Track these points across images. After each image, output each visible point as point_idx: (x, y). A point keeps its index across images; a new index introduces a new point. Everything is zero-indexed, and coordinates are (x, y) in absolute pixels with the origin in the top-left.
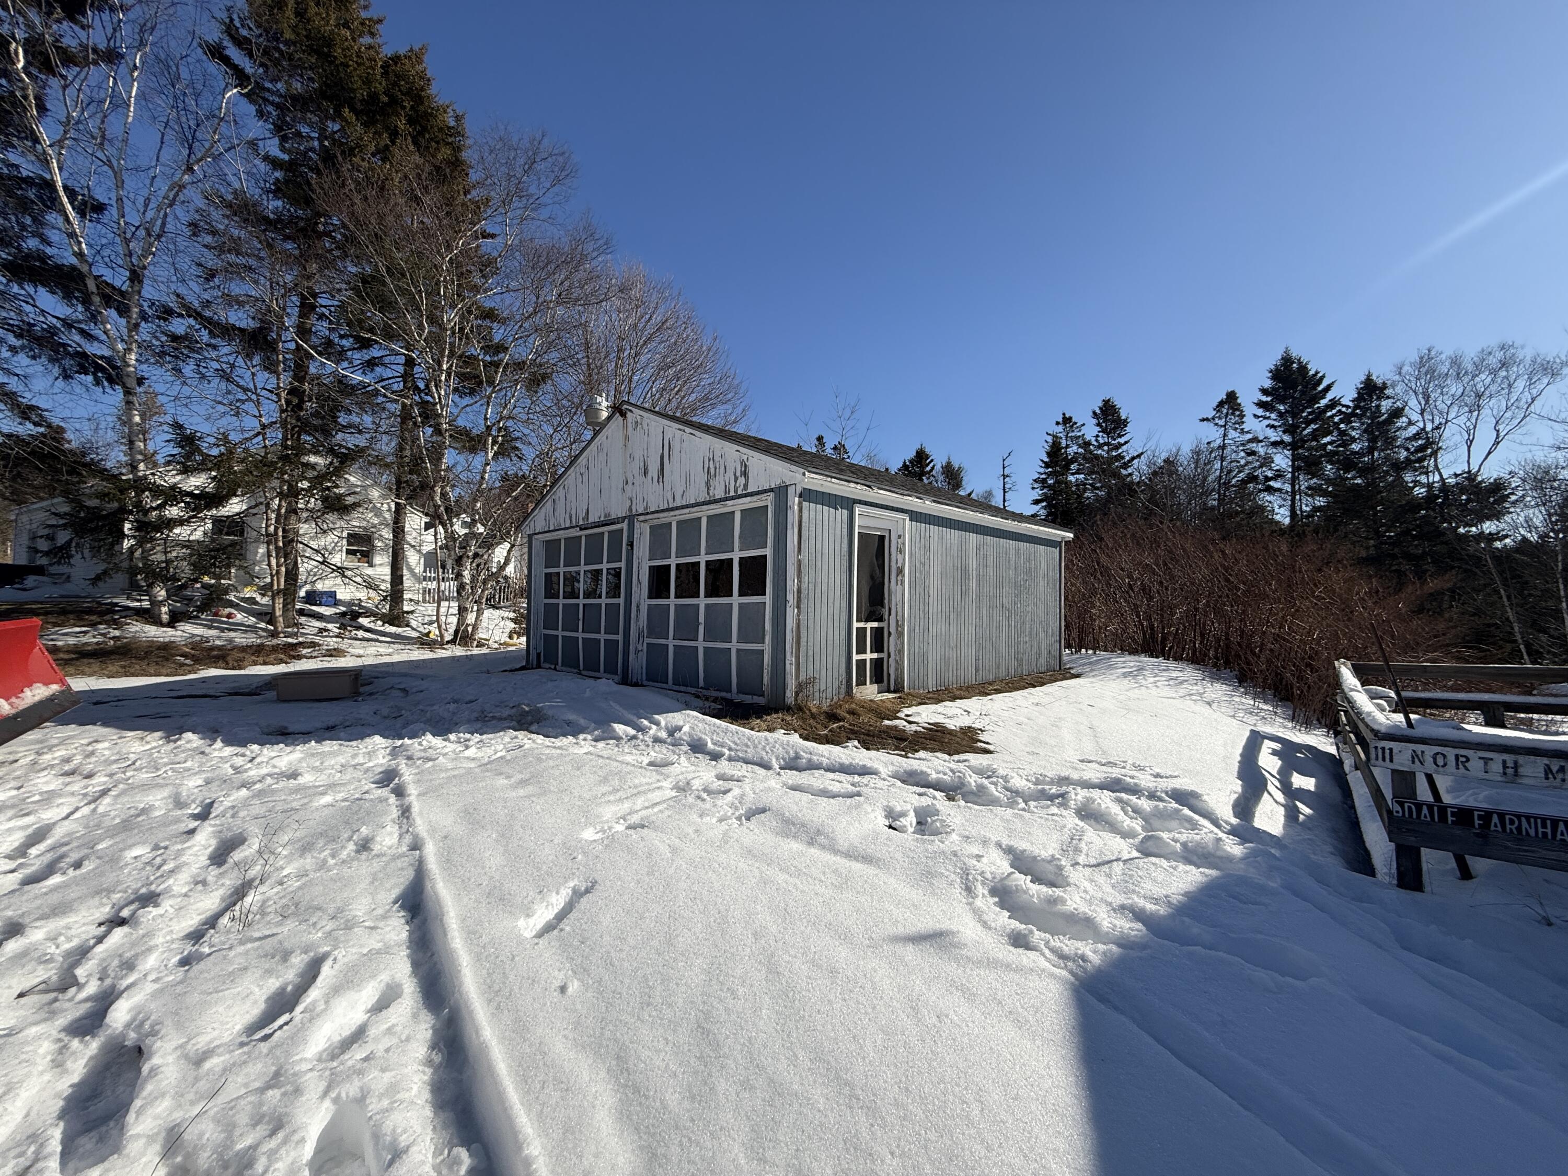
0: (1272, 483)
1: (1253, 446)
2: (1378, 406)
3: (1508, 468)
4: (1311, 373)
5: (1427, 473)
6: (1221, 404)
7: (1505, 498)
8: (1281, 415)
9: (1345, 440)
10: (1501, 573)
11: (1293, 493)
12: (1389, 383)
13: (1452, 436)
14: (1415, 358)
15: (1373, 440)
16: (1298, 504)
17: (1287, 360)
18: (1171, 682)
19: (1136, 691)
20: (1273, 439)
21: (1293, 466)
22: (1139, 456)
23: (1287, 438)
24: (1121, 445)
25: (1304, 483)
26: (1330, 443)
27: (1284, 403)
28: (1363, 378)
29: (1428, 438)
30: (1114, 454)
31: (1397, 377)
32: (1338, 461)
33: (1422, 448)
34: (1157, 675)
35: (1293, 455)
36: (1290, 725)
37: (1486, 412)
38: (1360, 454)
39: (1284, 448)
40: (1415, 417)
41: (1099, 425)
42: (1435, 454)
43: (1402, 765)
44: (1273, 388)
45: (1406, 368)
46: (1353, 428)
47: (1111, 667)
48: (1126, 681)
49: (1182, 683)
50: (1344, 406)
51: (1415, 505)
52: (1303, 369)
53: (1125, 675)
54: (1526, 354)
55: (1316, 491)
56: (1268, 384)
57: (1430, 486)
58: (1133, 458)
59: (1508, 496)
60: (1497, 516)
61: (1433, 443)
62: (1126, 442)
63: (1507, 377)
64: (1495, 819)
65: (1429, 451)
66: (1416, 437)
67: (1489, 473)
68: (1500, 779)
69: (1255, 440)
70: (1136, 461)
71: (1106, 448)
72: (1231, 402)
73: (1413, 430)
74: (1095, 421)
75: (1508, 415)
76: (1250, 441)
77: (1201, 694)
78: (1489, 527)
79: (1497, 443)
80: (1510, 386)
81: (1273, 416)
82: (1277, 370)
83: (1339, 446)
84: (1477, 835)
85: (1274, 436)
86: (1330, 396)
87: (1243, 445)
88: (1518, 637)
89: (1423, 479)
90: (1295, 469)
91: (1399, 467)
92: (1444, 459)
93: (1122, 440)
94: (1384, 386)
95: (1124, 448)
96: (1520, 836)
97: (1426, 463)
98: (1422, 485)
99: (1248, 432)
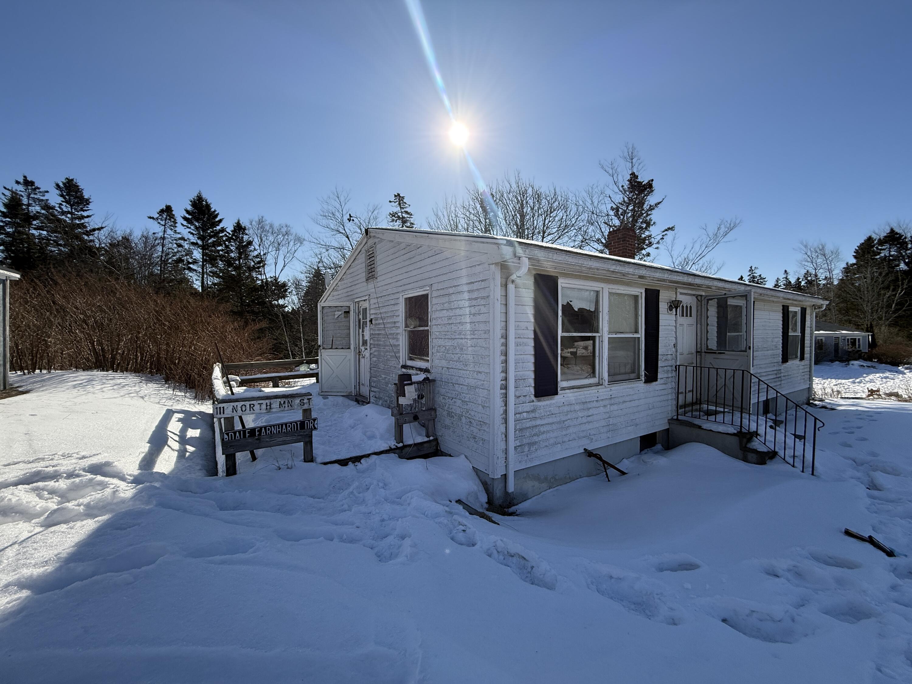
0: (191, 266)
1: (182, 242)
2: (242, 237)
3: (288, 278)
4: (212, 210)
5: (261, 274)
6: (162, 211)
7: (286, 290)
8: (197, 228)
9: (228, 250)
10: (284, 322)
11: (203, 273)
12: (247, 228)
13: (270, 260)
14: (257, 219)
15: (240, 253)
16: (205, 279)
17: (200, 198)
18: (115, 387)
19: (84, 397)
20: (192, 241)
21: (203, 258)
22: (99, 229)
23: (200, 242)
24: (83, 217)
25: (209, 268)
26: (222, 250)
27: (198, 222)
28: (236, 221)
29: (261, 258)
30: (77, 222)
31: (250, 226)
32: (225, 261)
33: (259, 262)
34: (104, 383)
35: (203, 252)
36: (193, 402)
37: (281, 252)
38: (234, 259)
39: (198, 247)
40: (257, 247)
41: (62, 196)
42: (263, 266)
43: (228, 414)
44: (193, 212)
45: (254, 223)
46: (232, 246)
47: (63, 381)
48: (76, 390)
49: (123, 387)
50: (228, 233)
51: (256, 289)
52: (208, 206)
53: (74, 387)
54: (293, 231)
55: (215, 274)
56: (189, 208)
57: (262, 280)
58: (94, 230)
59: (287, 290)
60: (284, 297)
61: (263, 261)
62: (88, 217)
63: (287, 239)
64: (263, 430)
65: (262, 264)
66: (257, 256)
67: (281, 280)
68: (265, 411)
69: (183, 239)
70: (97, 232)
71: (69, 216)
72: (168, 211)
73: (256, 253)
74: (58, 192)
75: (288, 255)
76: (180, 239)
77: (137, 392)
78: (281, 302)
79: (284, 266)
80: (289, 243)
81: (192, 227)
82: (194, 201)
83: (225, 253)
84: (257, 439)
85: (193, 239)
86: (221, 225)
87: (176, 240)
88: (289, 348)
89: (259, 277)
90: (204, 261)
91: (251, 269)
92: (267, 268)
93: (85, 214)
94: (245, 229)
95: (86, 220)
96: (271, 435)
97: (260, 270)
98: (259, 280)
99: (179, 233)
